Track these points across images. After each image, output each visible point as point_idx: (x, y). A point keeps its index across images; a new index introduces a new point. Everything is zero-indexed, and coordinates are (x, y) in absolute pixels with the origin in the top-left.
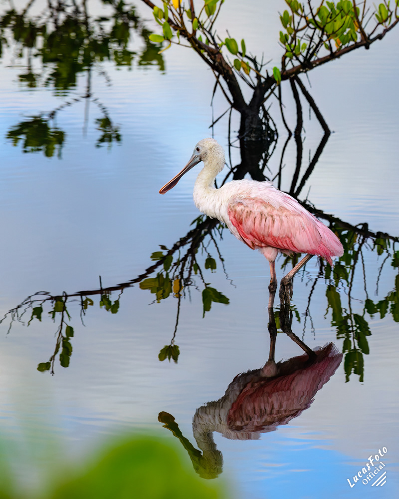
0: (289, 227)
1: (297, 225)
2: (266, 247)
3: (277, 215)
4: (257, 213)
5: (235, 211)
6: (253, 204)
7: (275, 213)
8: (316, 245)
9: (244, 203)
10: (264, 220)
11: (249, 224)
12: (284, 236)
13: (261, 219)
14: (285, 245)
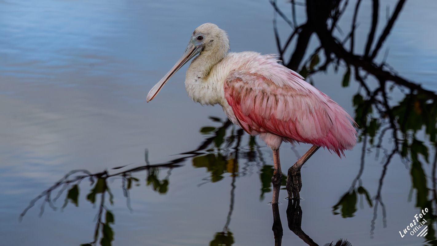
0: (295, 110)
1: (304, 107)
2: (264, 132)
3: (281, 94)
4: (257, 92)
5: (233, 88)
6: (254, 81)
7: (280, 91)
8: (323, 134)
9: (244, 79)
10: (265, 100)
11: (247, 103)
12: (288, 120)
13: (263, 99)
14: (288, 132)
